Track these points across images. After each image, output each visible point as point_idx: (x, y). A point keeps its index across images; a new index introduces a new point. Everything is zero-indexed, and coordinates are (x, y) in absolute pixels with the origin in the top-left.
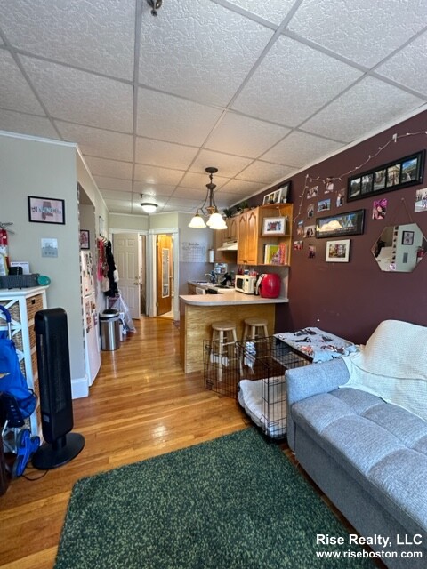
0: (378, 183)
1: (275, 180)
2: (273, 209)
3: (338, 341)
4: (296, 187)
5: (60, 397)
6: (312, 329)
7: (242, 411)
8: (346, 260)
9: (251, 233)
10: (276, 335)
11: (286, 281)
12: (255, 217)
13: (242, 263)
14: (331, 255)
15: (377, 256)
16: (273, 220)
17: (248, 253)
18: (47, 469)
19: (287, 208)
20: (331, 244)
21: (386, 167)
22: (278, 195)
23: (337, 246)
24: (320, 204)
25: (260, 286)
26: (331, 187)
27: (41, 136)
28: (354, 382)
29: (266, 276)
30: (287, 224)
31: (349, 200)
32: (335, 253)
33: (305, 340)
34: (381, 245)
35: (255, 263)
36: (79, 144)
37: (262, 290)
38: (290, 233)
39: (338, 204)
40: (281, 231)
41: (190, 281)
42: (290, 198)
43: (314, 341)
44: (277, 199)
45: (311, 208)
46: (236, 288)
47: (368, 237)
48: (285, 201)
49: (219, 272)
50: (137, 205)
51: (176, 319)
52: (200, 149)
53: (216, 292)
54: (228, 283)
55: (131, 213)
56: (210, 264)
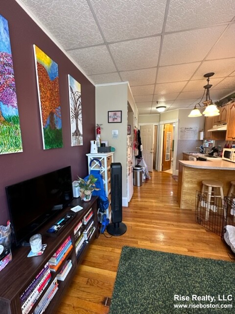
13: (230, 139)
18: (112, 235)
41: (185, 152)
46: (224, 158)
49: (208, 146)
50: (154, 109)
51: (174, 174)
52: (202, 62)
53: (205, 160)
54: (215, 154)
55: (150, 114)
56: (199, 140)
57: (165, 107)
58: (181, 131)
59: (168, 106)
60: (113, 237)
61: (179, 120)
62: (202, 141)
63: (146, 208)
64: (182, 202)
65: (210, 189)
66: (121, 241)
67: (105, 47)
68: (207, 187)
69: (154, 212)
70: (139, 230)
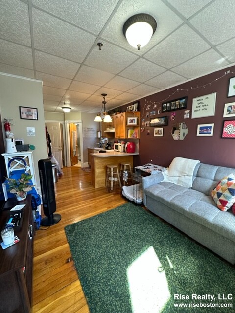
0: (173, 106)
1: (132, 100)
2: (131, 113)
3: (159, 167)
4: (141, 104)
5: (51, 197)
6: (149, 164)
7: (125, 198)
8: (162, 136)
9: (122, 124)
10: (136, 167)
11: (138, 145)
12: (123, 117)
13: (117, 138)
14: (156, 134)
15: (173, 134)
16: (132, 119)
17: (120, 133)
18: (50, 226)
19: (137, 113)
20: (156, 129)
21: (175, 101)
22: (133, 107)
23: (158, 130)
24: (151, 113)
25: (127, 148)
26: (155, 106)
27: (25, 77)
28: (165, 180)
29: (129, 143)
30: (138, 120)
31: (162, 112)
32: (157, 133)
33: (147, 168)
34: (175, 129)
35: (124, 138)
36: (43, 81)
37: (127, 150)
38: (139, 124)
39: (158, 113)
40: (135, 123)
41: (89, 147)
42: (139, 108)
43: (151, 168)
44: (133, 109)
45: (148, 114)
46: (115, 150)
47: (169, 126)
48: (137, 110)
49: (104, 142)
50: (60, 108)
51: (82, 167)
52: (102, 87)
53: (105, 152)
54: (109, 148)
55: (54, 111)
56: (98, 138)
57: (70, 108)
58: (85, 131)
59: (73, 108)
60: (51, 227)
61: (82, 121)
62: (100, 138)
63: (71, 196)
64: (96, 184)
65: (112, 169)
66: (60, 225)
67: (30, 50)
68: (110, 168)
69: (78, 197)
70: (72, 213)
